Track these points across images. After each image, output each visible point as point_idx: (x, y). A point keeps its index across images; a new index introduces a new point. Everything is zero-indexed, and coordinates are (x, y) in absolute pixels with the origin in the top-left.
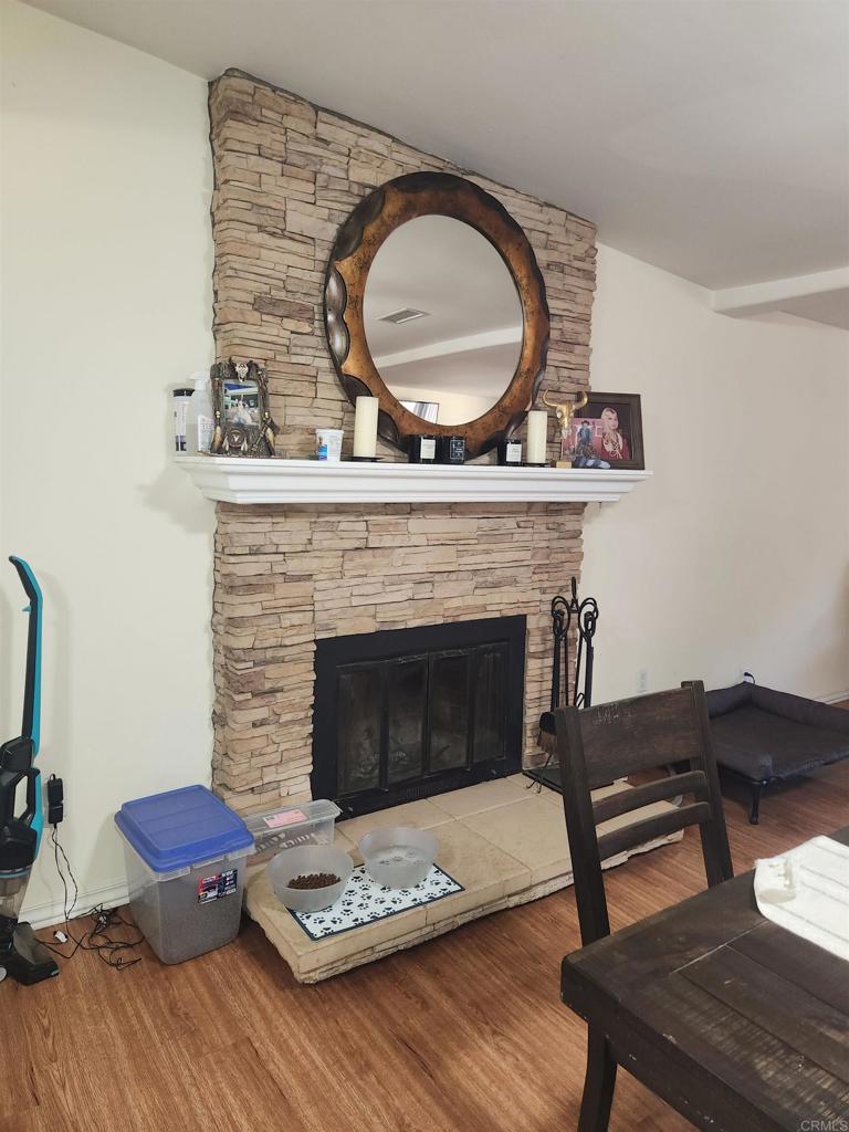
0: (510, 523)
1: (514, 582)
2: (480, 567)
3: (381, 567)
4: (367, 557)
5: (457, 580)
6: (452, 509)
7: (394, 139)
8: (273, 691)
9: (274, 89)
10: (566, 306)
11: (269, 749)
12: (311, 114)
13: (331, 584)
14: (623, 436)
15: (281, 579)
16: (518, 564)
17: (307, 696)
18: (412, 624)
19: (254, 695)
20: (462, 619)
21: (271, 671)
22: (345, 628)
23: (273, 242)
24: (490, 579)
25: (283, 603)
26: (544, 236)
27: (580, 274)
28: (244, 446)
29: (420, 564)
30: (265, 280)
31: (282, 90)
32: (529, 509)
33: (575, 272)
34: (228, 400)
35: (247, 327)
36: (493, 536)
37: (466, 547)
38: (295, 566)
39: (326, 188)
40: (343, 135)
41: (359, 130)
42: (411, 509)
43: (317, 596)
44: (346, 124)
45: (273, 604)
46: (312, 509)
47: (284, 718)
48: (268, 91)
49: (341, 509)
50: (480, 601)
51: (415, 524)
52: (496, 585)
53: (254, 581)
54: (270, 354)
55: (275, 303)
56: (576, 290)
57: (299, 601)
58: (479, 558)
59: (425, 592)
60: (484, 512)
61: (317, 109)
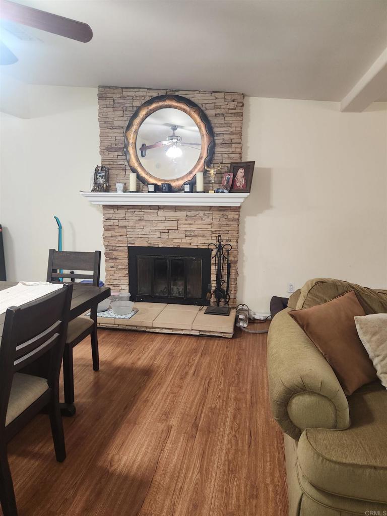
0: (201, 214)
1: (204, 236)
2: (187, 229)
3: (148, 226)
4: (143, 223)
5: (178, 233)
6: (176, 208)
7: (148, 89)
8: (116, 259)
9: (110, 87)
10: (226, 129)
11: (115, 275)
12: (120, 90)
13: (132, 230)
14: (245, 180)
15: (117, 227)
16: (206, 229)
17: (126, 261)
18: (161, 246)
19: (110, 259)
20: (181, 247)
21: (115, 253)
22: (137, 244)
23: (111, 131)
24: (193, 234)
25: (118, 234)
26: (213, 105)
27: (232, 115)
28: (97, 189)
29: (162, 226)
30: (109, 142)
31: (112, 87)
32: (210, 209)
33: (230, 115)
34: (98, 177)
35: (105, 156)
36: (194, 218)
37: (182, 222)
38: (121, 223)
39: (126, 110)
40: (131, 93)
41: (135, 90)
42: (159, 208)
43: (128, 233)
44: (132, 90)
45: (115, 234)
46: (125, 207)
47: (119, 267)
48: (108, 89)
49: (134, 207)
50: (189, 241)
51: (161, 213)
52: (195, 236)
53: (109, 227)
54: (112, 163)
55: (112, 148)
56: (231, 122)
57: (122, 234)
58: (186, 226)
59: (165, 235)
60: (190, 210)
61: (122, 88)
